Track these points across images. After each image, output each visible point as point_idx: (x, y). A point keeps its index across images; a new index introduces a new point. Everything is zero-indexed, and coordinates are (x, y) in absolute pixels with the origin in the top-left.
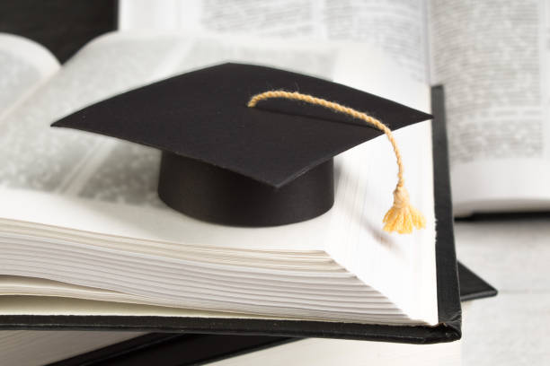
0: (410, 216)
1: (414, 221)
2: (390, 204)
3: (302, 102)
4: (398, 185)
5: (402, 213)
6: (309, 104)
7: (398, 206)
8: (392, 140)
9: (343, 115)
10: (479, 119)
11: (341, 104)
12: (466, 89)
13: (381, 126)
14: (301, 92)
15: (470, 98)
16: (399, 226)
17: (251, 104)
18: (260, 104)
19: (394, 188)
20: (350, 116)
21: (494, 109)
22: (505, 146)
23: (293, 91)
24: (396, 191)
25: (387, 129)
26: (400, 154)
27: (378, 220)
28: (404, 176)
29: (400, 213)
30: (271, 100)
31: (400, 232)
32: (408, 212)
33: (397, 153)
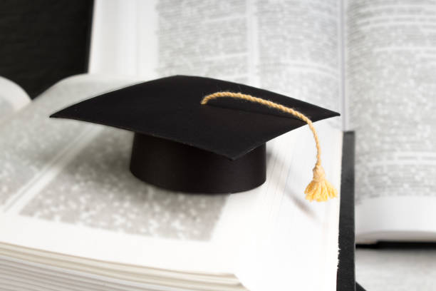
0: (326, 189)
1: (329, 192)
2: (310, 179)
3: (244, 100)
4: (316, 164)
5: (320, 186)
6: (249, 102)
7: (317, 180)
8: (312, 129)
9: (275, 110)
10: (385, 162)
11: (274, 102)
12: (375, 136)
13: (305, 118)
14: (243, 93)
15: (378, 144)
16: (318, 195)
17: (204, 102)
18: (210, 102)
19: (314, 167)
20: (281, 111)
21: (398, 154)
22: (406, 186)
23: (236, 92)
24: (315, 169)
25: (309, 121)
26: (319, 140)
27: (301, 192)
28: (322, 157)
29: (318, 185)
30: (220, 99)
31: (318, 200)
32: (324, 185)
33: (316, 139)
